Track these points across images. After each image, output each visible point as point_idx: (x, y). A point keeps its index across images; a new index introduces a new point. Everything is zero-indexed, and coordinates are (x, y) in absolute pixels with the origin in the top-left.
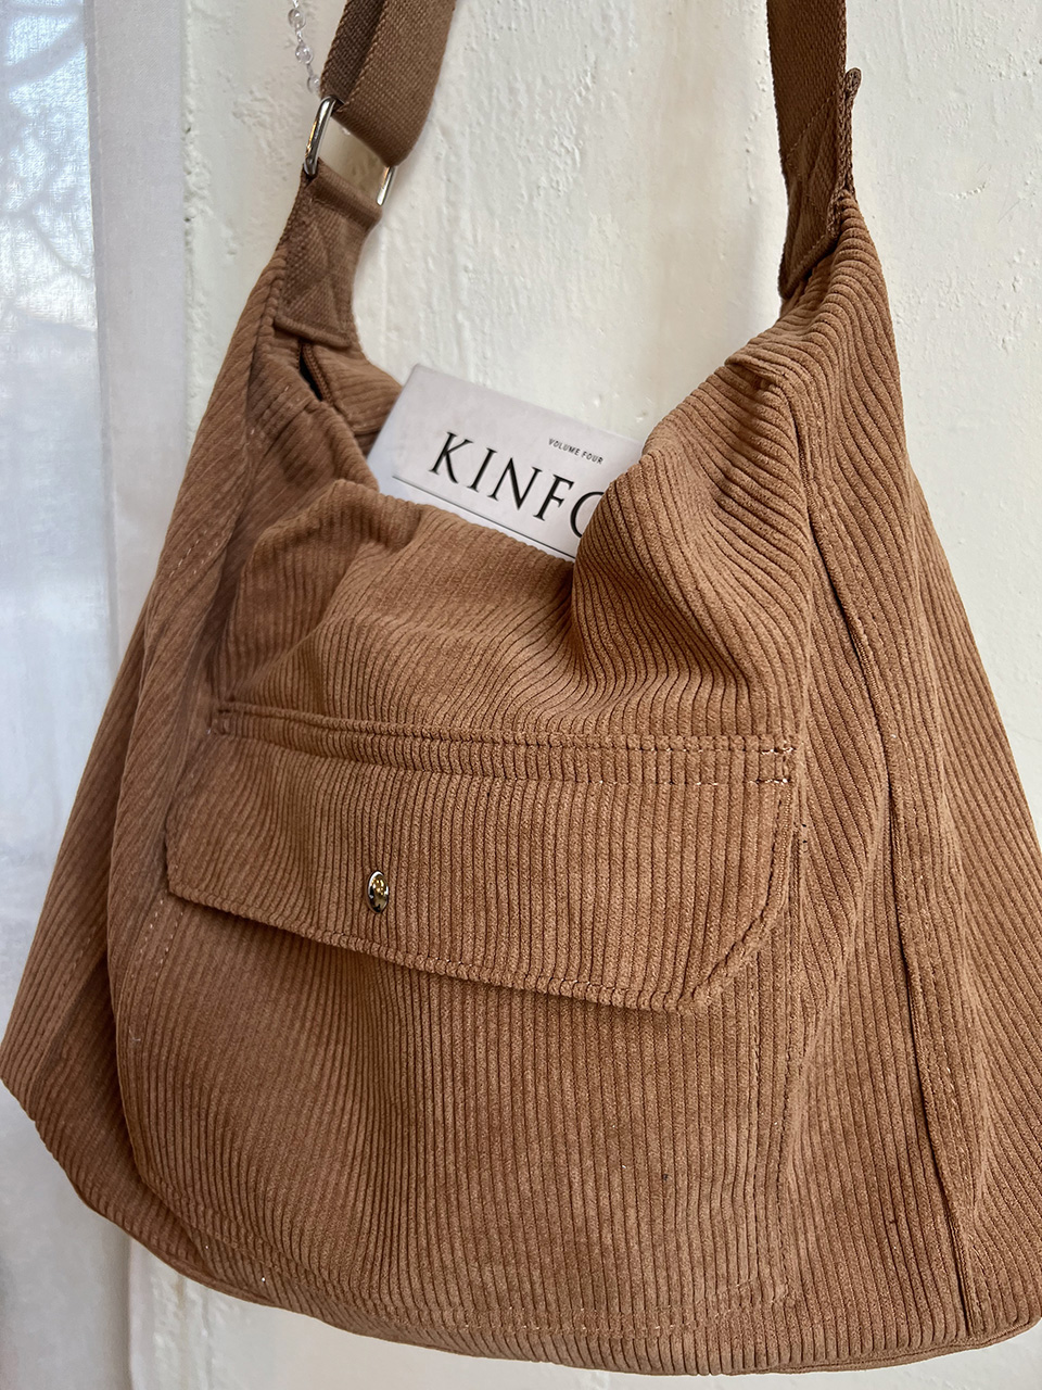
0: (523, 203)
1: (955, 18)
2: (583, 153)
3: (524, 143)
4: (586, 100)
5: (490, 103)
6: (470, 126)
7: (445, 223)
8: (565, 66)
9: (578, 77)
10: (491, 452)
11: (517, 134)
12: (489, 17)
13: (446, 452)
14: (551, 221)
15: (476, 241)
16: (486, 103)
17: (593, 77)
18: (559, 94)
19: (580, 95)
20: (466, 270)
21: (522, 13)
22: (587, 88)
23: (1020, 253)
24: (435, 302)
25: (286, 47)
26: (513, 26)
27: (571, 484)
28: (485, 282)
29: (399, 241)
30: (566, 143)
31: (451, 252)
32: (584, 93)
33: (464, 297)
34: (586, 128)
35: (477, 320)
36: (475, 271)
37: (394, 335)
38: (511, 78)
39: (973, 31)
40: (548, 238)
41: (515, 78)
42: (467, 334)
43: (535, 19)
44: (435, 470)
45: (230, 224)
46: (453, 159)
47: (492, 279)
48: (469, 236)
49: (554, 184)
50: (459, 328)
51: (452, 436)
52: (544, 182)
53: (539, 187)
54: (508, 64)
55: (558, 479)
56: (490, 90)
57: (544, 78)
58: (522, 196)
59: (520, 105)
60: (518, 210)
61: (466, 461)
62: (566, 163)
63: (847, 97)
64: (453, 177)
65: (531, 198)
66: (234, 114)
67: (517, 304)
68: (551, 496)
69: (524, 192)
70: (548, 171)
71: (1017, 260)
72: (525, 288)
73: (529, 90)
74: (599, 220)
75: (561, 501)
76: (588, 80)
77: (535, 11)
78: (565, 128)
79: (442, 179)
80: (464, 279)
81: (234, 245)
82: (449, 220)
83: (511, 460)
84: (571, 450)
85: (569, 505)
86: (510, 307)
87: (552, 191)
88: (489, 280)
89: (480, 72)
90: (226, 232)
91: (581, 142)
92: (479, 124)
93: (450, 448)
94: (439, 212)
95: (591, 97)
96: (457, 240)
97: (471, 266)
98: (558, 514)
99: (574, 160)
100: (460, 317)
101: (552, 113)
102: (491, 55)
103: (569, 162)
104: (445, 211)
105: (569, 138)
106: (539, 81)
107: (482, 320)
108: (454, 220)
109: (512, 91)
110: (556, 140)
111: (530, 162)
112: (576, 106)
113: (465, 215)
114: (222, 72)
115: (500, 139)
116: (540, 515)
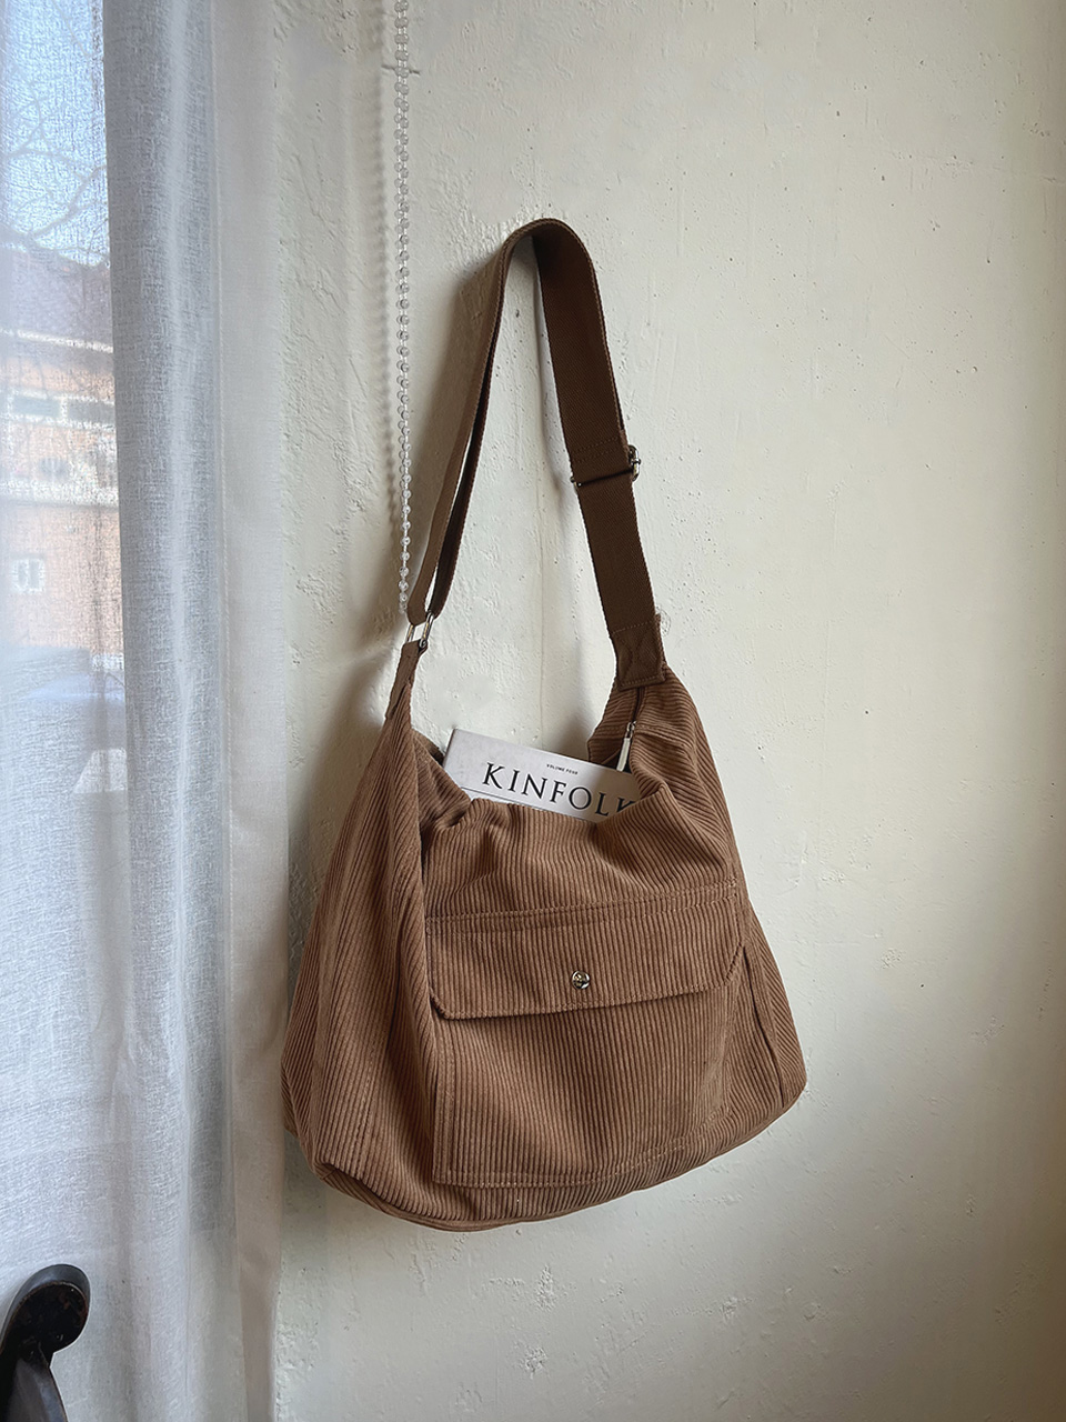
10: (516, 772)
13: (489, 773)
27: (565, 785)
44: (486, 782)
45: (295, 646)
51: (491, 766)
55: (557, 783)
61: (504, 777)
68: (556, 791)
74: (508, 647)
75: (562, 793)
81: (299, 659)
83: (529, 775)
84: (560, 769)
85: (567, 795)
90: (293, 651)
93: (492, 771)
98: (562, 799)
115: (456, 608)
116: (553, 800)
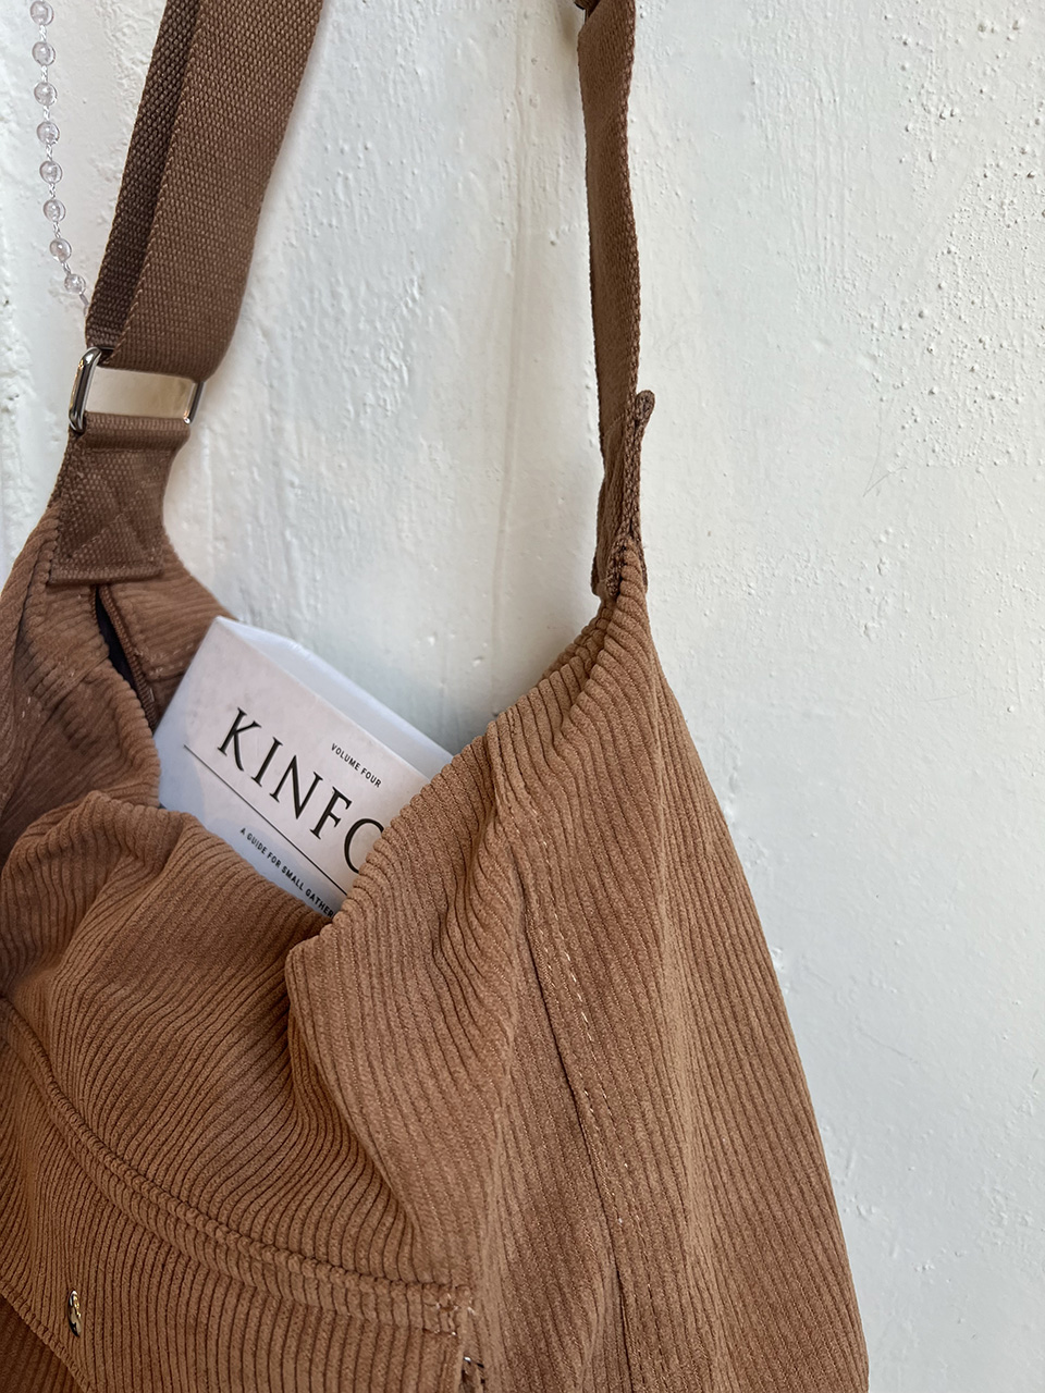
0: (349, 419)
1: (822, 254)
2: (410, 371)
3: (348, 354)
4: (412, 311)
5: (312, 307)
6: (292, 329)
7: (270, 434)
8: (390, 273)
9: (404, 285)
10: (277, 743)
11: (342, 342)
12: (308, 210)
13: (234, 732)
14: (380, 443)
15: (301, 455)
16: (307, 303)
17: (420, 288)
18: (385, 303)
19: (407, 306)
20: (292, 484)
21: (343, 209)
22: (414, 300)
23: (887, 532)
24: (261, 514)
25: (100, 224)
26: (334, 223)
27: (349, 803)
28: (313, 500)
29: (222, 445)
30: (392, 358)
31: (276, 464)
32: (410, 304)
33: (291, 513)
34: (414, 345)
35: (306, 540)
36: (302, 487)
37: (221, 545)
38: (333, 280)
39: (842, 271)
40: (376, 461)
41: (337, 280)
42: (296, 554)
43: (357, 216)
44: (222, 749)
46: (275, 363)
47: (319, 497)
48: (294, 448)
49: (382, 403)
50: (287, 546)
51: (241, 714)
52: (370, 398)
53: (365, 404)
54: (330, 264)
55: (337, 795)
56: (312, 292)
57: (368, 285)
58: (348, 411)
59: (343, 312)
60: (345, 427)
61: (252, 748)
62: (393, 380)
63: (637, 424)
64: (275, 383)
65: (357, 414)
66: (51, 292)
67: (346, 528)
68: (328, 812)
69: (351, 408)
70: (374, 387)
71: (883, 539)
72: (355, 511)
73: (352, 296)
74: (430, 447)
75: (337, 820)
76: (416, 292)
77: (357, 209)
78: (391, 341)
79: (265, 385)
80: (290, 495)
82: (273, 430)
83: (295, 758)
84: (352, 763)
85: (345, 827)
86: (340, 530)
87: (379, 410)
88: (316, 499)
89: (301, 271)
91: (408, 359)
92: (301, 328)
93: (239, 727)
94: (263, 421)
95: (418, 311)
96: (281, 452)
97: (297, 481)
98: (334, 834)
99: (401, 377)
100: (288, 534)
101: (378, 325)
102: (312, 253)
103: (397, 378)
104: (268, 418)
105: (395, 353)
106: (363, 289)
107: (311, 541)
108: (278, 431)
109: (334, 295)
110: (382, 355)
111: (355, 375)
112: (402, 318)
113: (289, 426)
114: (35, 244)
115: (323, 347)
116: (316, 832)
